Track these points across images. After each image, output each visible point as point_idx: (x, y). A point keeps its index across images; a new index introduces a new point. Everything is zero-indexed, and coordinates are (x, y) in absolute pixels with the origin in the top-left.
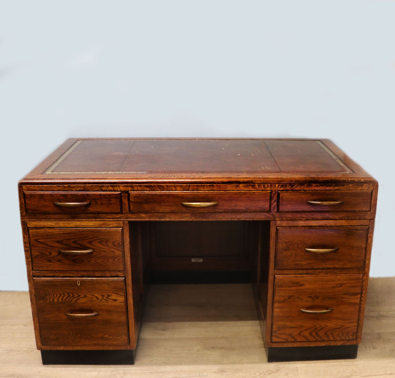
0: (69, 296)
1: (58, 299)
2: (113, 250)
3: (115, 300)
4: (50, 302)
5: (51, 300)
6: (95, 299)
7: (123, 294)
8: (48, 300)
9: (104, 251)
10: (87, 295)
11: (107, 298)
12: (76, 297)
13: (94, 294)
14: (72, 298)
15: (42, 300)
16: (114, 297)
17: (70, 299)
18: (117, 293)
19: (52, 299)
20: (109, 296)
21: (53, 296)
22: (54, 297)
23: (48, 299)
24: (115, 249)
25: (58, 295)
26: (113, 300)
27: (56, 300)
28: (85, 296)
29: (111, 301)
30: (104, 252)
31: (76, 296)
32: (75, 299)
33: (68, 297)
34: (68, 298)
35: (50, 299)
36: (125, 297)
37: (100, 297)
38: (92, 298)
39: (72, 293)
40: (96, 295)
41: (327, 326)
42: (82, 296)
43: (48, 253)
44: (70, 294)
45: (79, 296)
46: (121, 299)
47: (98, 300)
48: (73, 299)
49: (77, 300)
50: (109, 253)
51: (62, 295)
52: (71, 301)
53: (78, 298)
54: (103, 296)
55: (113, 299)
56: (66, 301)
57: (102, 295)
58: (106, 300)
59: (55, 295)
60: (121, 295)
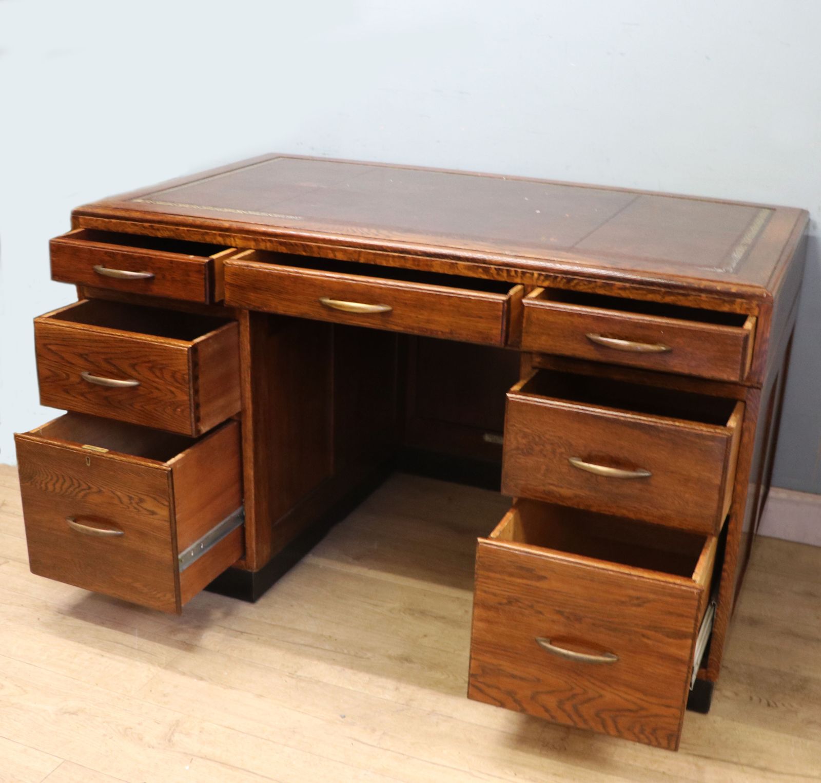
0: (73, 484)
1: (54, 485)
2: (173, 389)
3: (153, 513)
4: (41, 488)
5: (43, 486)
6: (116, 501)
7: (166, 503)
8: (37, 484)
9: (157, 388)
10: (102, 489)
11: (137, 504)
12: (85, 489)
13: (116, 490)
14: (77, 490)
15: (27, 482)
16: (149, 504)
17: (74, 490)
18: (155, 499)
19: (44, 482)
20: (141, 500)
21: (47, 478)
22: (48, 480)
23: (37, 482)
24: (177, 388)
25: (55, 479)
26: (148, 511)
27: (50, 487)
28: (100, 492)
29: (145, 512)
30: (157, 391)
31: (84, 486)
32: (82, 493)
33: (70, 487)
34: (71, 489)
35: (41, 483)
36: (170, 510)
37: (126, 500)
38: (112, 498)
39: (78, 480)
40: (119, 494)
41: (601, 696)
42: (95, 489)
43: (64, 375)
44: (74, 480)
45: (90, 488)
46: (164, 512)
47: (121, 506)
48: (79, 492)
49: (85, 495)
50: (166, 395)
51: (61, 481)
52: (76, 495)
53: (88, 491)
54: (131, 498)
55: (148, 508)
56: (67, 494)
57: (129, 496)
58: (135, 508)
59: (50, 478)
60: (164, 505)
